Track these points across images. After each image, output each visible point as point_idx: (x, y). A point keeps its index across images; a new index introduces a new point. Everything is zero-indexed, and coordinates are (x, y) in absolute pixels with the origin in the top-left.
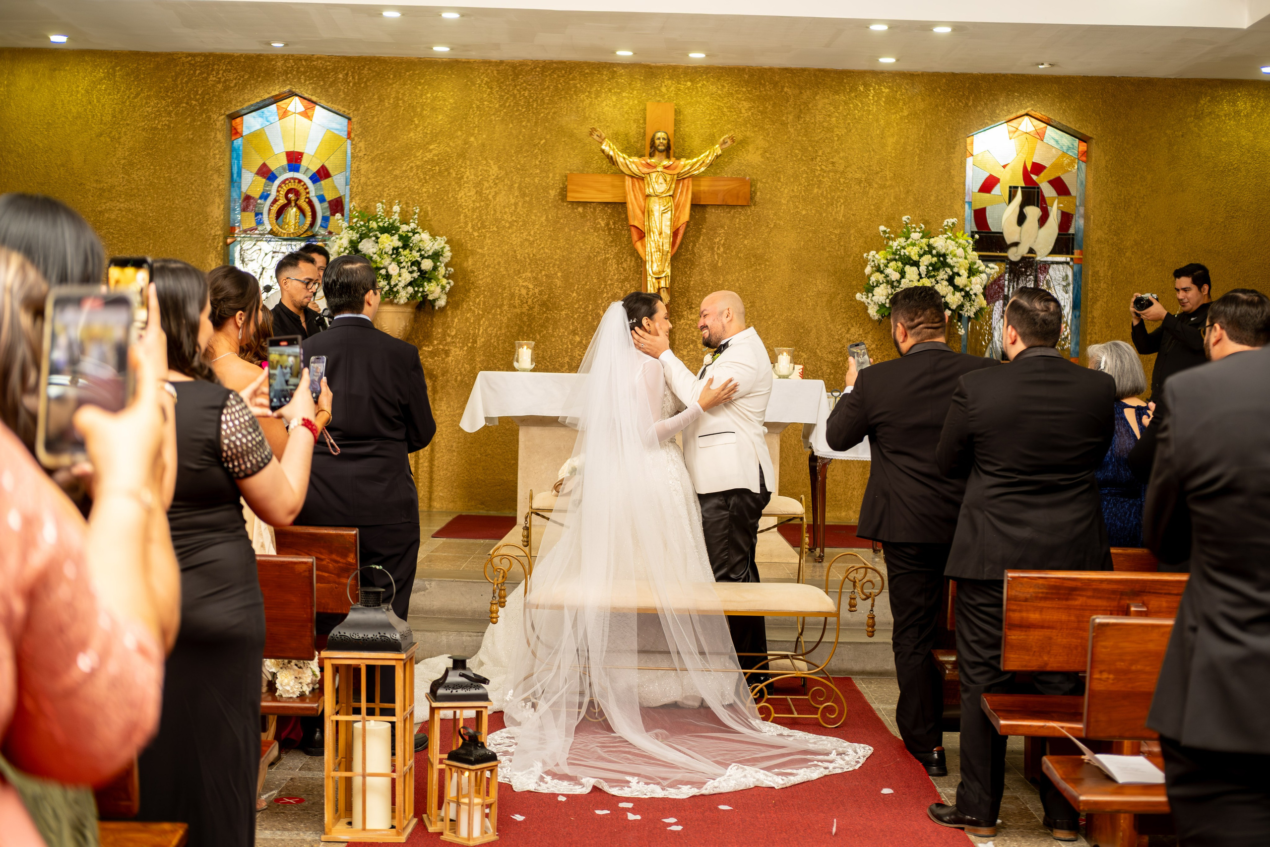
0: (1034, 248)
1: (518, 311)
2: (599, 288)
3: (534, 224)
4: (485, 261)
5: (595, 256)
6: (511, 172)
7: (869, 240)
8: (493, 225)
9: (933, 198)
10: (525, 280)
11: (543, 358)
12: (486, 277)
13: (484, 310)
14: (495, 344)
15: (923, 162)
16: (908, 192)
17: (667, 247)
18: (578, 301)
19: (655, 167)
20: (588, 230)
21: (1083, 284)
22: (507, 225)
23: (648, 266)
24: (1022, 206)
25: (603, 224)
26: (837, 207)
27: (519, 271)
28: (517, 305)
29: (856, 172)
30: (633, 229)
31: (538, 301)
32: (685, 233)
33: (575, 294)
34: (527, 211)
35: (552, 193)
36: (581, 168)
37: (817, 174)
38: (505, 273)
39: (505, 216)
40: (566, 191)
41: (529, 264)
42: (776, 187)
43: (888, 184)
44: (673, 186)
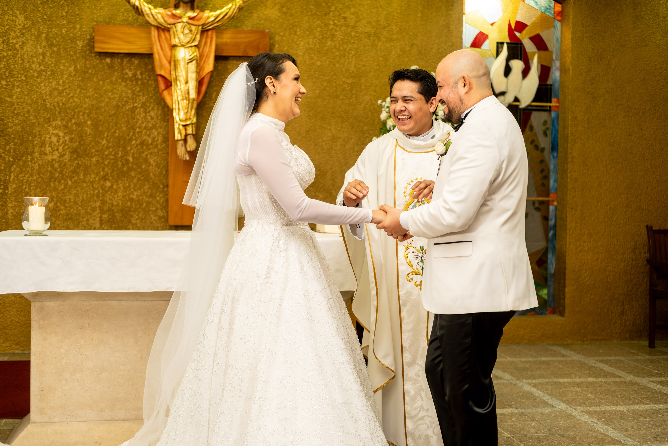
0: (519, 97)
1: (49, 158)
2: (128, 135)
3: (62, 74)
4: (15, 109)
5: (123, 105)
6: (38, 22)
7: (378, 88)
8: (22, 74)
9: (434, 50)
10: (55, 128)
11: (75, 203)
12: (16, 125)
13: (15, 157)
14: (27, 190)
15: (425, 18)
16: (412, 45)
17: (193, 95)
18: (108, 148)
19: (180, 18)
20: (116, 80)
21: (560, 129)
22: (36, 74)
23: (175, 114)
24: (508, 59)
25: (130, 74)
26: (349, 59)
27: (49, 119)
28: (48, 152)
29: (365, 26)
30: (160, 79)
31: (69, 148)
32: (209, 83)
33: (104, 142)
34: (55, 61)
35: (80, 44)
36: (108, 20)
37: (330, 27)
38: (34, 121)
39: (33, 66)
40: (93, 42)
41: (59, 113)
42: (293, 40)
43: (395, 37)
44: (198, 37)
